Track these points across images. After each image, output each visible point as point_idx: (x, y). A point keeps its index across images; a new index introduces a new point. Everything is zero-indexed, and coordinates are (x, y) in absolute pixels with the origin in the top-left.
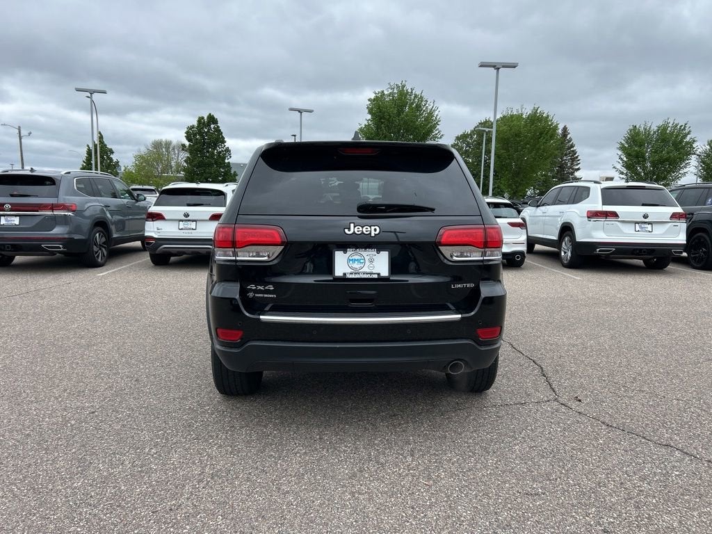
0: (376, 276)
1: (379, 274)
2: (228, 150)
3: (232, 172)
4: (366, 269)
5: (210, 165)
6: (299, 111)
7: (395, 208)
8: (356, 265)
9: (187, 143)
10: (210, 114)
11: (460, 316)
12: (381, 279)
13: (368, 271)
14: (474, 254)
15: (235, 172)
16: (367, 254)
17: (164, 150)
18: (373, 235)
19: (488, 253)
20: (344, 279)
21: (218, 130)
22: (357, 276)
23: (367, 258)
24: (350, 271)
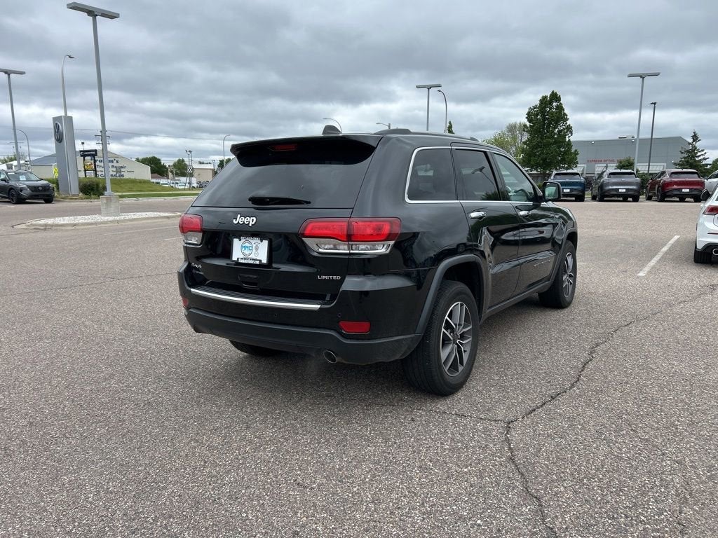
0: (258, 262)
1: (260, 261)
2: (569, 128)
3: (573, 151)
4: (252, 256)
5: (549, 145)
6: (641, 77)
7: (277, 201)
8: (247, 252)
9: (528, 124)
10: (553, 92)
11: (319, 306)
12: (261, 265)
13: (254, 257)
14: (342, 247)
15: (576, 150)
16: (255, 241)
17: (518, 132)
18: (250, 225)
19: (354, 247)
20: (237, 263)
21: (560, 108)
22: (246, 261)
23: (254, 246)
24: (242, 256)
